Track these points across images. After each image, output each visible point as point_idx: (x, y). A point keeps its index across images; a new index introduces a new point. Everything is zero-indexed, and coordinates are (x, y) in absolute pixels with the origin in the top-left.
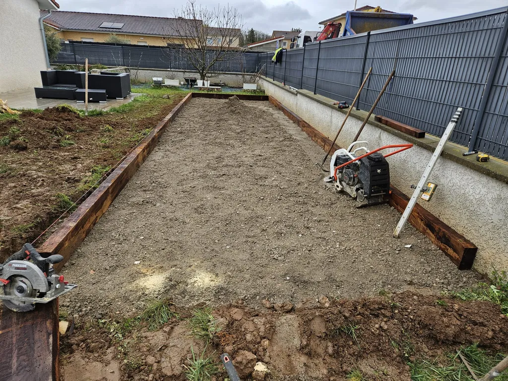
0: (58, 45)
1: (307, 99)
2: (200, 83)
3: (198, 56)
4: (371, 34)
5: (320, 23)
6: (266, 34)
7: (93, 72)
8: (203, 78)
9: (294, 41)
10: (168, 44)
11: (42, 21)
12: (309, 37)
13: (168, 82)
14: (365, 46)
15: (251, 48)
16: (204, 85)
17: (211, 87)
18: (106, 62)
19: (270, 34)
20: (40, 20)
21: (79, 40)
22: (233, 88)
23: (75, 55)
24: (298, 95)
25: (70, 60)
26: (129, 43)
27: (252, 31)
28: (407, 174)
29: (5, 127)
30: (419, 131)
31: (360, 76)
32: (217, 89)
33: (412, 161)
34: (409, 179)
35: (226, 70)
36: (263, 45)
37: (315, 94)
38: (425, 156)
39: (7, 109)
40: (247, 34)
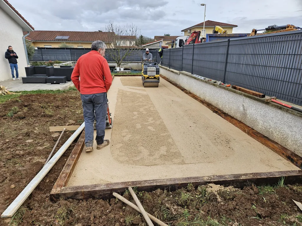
0: (33, 51)
1: (187, 77)
2: (118, 69)
3: (115, 53)
4: (230, 40)
5: (182, 31)
6: (149, 37)
7: (55, 65)
8: (119, 66)
9: (173, 43)
11: (24, 38)
12: (182, 40)
14: (227, 47)
15: (144, 47)
16: (120, 70)
17: (124, 71)
18: (61, 59)
19: (153, 38)
20: (23, 37)
21: (43, 47)
22: (136, 70)
23: (42, 56)
24: (181, 75)
25: (40, 59)
26: (72, 47)
27: (142, 37)
28: (266, 124)
29: (11, 105)
30: (261, 94)
31: (224, 64)
32: (128, 72)
33: (269, 116)
34: (269, 127)
35: (132, 61)
36: (151, 45)
37: (192, 74)
38: (279, 114)
39: (8, 92)
40: (139, 38)
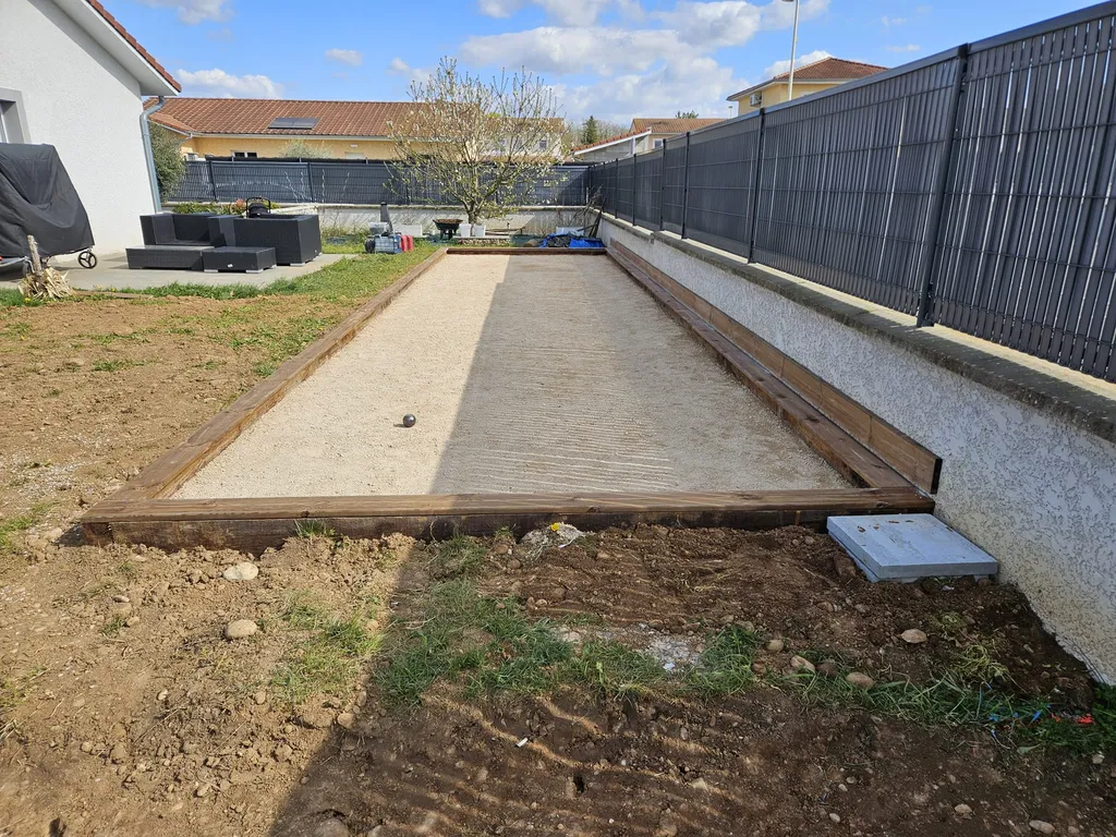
0: (178, 164)
2: (464, 230)
5: (730, 99)
8: (472, 219)
11: (145, 117)
15: (582, 155)
16: (473, 233)
17: (487, 237)
18: (275, 194)
19: (627, 126)
20: (142, 116)
23: (212, 183)
27: (591, 123)
32: (501, 239)
36: (605, 148)
39: (68, 290)
40: (582, 128)
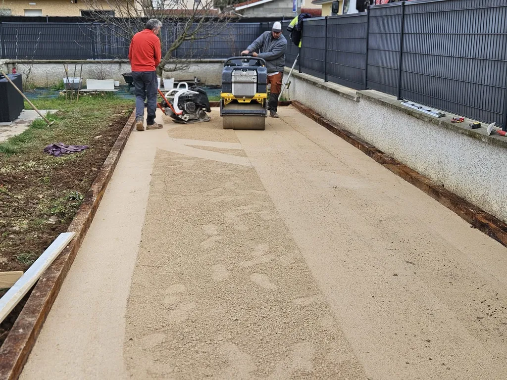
4: (406, 4)
10: (83, 12)
13: (93, 85)
15: (242, 11)
16: (162, 86)
24: (362, 102)
35: (201, 56)
37: (399, 99)
